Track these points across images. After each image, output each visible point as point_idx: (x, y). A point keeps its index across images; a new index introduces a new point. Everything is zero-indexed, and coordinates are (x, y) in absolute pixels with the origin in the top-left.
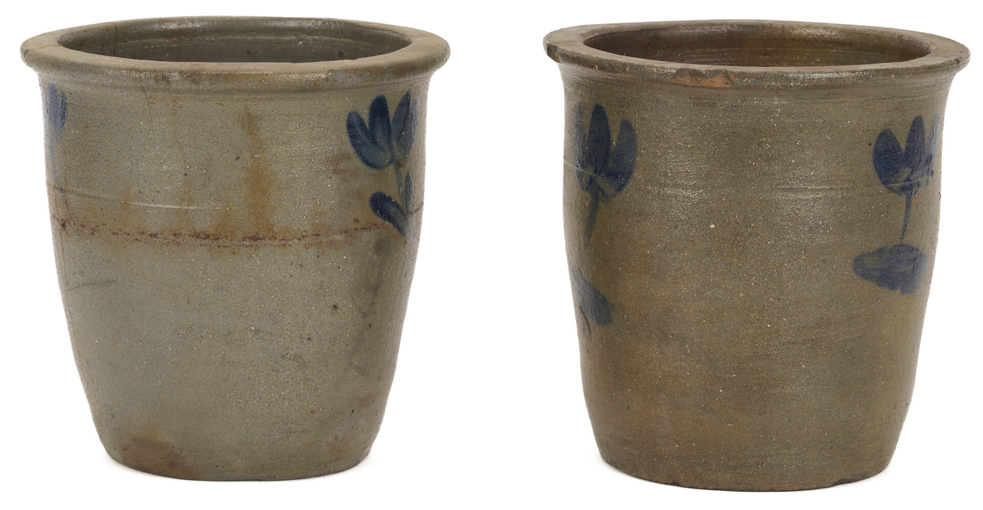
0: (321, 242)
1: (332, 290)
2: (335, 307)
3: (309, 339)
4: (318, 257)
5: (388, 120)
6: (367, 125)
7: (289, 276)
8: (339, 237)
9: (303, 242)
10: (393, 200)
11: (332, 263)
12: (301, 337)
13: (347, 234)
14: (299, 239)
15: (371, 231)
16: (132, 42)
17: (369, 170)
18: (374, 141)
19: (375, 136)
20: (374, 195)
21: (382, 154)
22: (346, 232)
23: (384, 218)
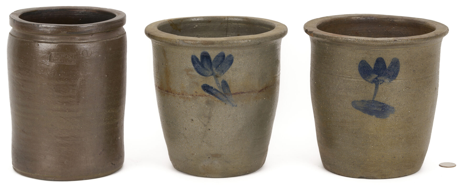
0: (184, 97)
1: (190, 114)
2: (192, 120)
3: (186, 129)
4: (184, 102)
5: (211, 60)
6: (200, 61)
7: (177, 106)
8: (190, 97)
9: (179, 96)
10: (214, 88)
11: (189, 105)
12: (183, 128)
13: (193, 96)
14: (178, 94)
15: (203, 97)
16: (234, 24)
17: (201, 76)
18: (203, 66)
19: (203, 65)
20: (204, 85)
21: (207, 71)
22: (192, 95)
23: (210, 93)
